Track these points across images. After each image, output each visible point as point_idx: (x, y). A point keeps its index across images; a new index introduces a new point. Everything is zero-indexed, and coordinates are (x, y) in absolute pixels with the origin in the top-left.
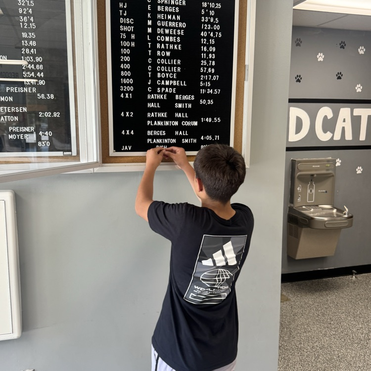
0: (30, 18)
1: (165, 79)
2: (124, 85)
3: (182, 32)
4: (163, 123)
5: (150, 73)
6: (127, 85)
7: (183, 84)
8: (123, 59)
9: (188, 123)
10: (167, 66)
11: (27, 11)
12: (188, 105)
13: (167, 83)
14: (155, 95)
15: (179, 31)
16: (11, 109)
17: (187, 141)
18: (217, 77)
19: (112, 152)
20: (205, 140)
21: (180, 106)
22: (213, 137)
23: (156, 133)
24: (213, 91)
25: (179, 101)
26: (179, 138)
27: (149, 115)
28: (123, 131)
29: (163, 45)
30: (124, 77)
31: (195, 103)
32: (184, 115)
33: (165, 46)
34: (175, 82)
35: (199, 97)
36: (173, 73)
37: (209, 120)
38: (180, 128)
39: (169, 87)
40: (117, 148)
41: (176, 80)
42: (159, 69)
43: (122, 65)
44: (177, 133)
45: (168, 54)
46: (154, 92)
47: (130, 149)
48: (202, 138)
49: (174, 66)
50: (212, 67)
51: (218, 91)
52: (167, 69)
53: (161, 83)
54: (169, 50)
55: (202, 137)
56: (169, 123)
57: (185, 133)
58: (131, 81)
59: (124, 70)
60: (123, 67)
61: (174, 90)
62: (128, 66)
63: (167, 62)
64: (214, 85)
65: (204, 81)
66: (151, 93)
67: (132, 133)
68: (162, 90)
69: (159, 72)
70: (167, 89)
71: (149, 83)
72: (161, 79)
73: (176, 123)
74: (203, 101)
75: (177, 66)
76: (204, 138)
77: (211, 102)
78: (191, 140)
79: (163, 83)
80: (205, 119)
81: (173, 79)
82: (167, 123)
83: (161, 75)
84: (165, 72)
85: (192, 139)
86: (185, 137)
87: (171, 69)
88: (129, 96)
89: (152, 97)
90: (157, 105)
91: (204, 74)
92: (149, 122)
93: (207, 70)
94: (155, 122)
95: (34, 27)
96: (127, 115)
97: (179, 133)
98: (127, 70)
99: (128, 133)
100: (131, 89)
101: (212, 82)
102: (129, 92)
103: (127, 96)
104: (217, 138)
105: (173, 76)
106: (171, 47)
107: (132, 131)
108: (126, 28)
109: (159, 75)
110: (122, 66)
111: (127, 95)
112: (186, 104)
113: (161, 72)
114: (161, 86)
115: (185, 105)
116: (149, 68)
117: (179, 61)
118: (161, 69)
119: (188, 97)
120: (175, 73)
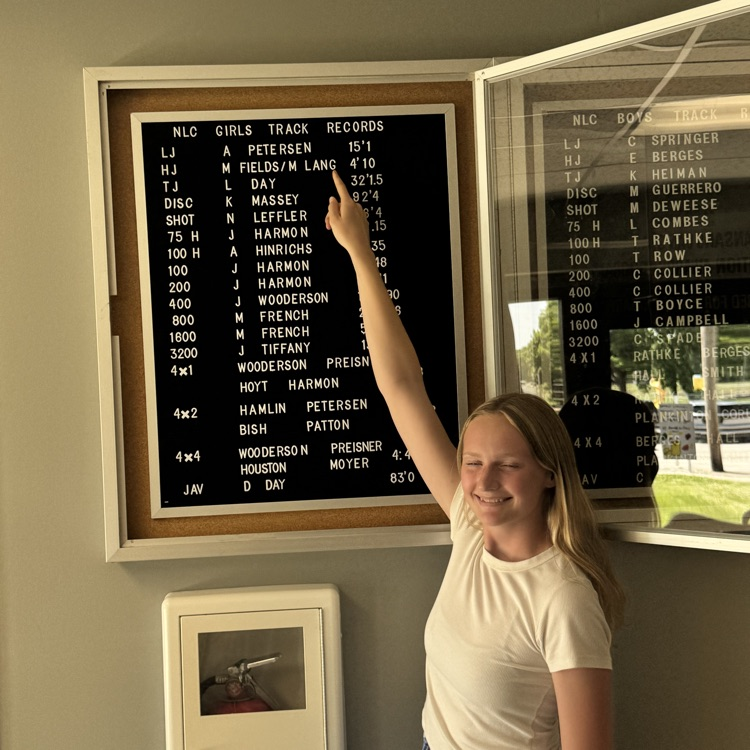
0: (375, 209)
1: (675, 313)
2: (576, 333)
3: (712, 204)
4: (674, 417)
5: (637, 303)
6: (583, 333)
7: (719, 320)
8: (575, 278)
10: (679, 283)
11: (370, 196)
12: (734, 370)
13: (680, 321)
14: (652, 351)
15: (704, 202)
16: (335, 404)
23: (657, 440)
27: (638, 398)
28: (577, 440)
29: (667, 236)
30: (577, 316)
33: (673, 239)
36: (695, 296)
39: (684, 330)
41: (702, 313)
42: (658, 291)
43: (573, 289)
44: (710, 438)
45: (680, 255)
47: (594, 482)
49: (694, 280)
52: (679, 290)
53: (665, 324)
54: (682, 246)
56: (689, 415)
58: (594, 324)
59: (577, 300)
60: (573, 295)
62: (585, 292)
63: (678, 273)
66: (641, 349)
67: (599, 442)
68: (669, 339)
69: (659, 298)
70: (680, 334)
71: (637, 326)
72: (665, 313)
75: (703, 280)
79: (670, 322)
81: (694, 312)
82: (683, 416)
83: (664, 305)
84: (673, 297)
87: (687, 289)
88: (589, 357)
89: (645, 356)
92: (638, 416)
94: (654, 414)
95: (383, 227)
96: (587, 401)
97: (715, 439)
98: (584, 300)
99: (589, 444)
100: (595, 341)
102: (590, 349)
103: (584, 359)
105: (694, 304)
106: (687, 239)
107: (599, 439)
108: (579, 210)
109: (659, 305)
110: (572, 293)
111: (584, 356)
112: (730, 368)
113: (664, 298)
114: (665, 331)
115: (726, 371)
116: (636, 291)
117: (708, 269)
118: (663, 290)
119: (735, 350)
120: (699, 296)
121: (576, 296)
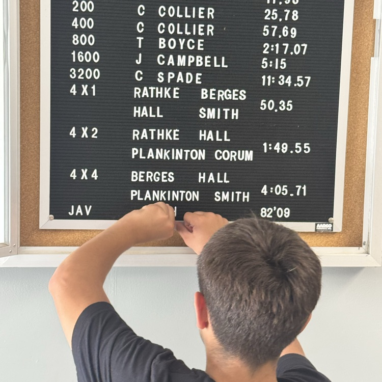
1: (177, 52)
2: (78, 65)
4: (170, 155)
5: (140, 39)
6: (85, 65)
7: (219, 62)
8: (79, 8)
9: (230, 155)
10: (183, 21)
12: (230, 113)
13: (181, 61)
14: (152, 88)
17: (226, 197)
18: (302, 48)
19: (46, 220)
20: (271, 195)
21: (211, 114)
22: (292, 189)
23: (151, 176)
24: (294, 80)
25: (209, 104)
26: (207, 190)
27: (135, 134)
28: (74, 171)
30: (79, 48)
31: (248, 108)
32: (221, 136)
34: (199, 59)
35: (257, 92)
36: (196, 37)
37: (282, 148)
38: (210, 165)
39: (184, 69)
40: (58, 211)
41: (203, 54)
42: (161, 29)
43: (76, 20)
44: (201, 177)
46: (150, 81)
47: (88, 213)
48: (264, 191)
49: (197, 21)
50: (290, 24)
51: (305, 81)
52: (182, 29)
53: (167, 62)
55: (265, 187)
56: (184, 153)
57: (222, 178)
58: (96, 57)
59: (79, 31)
60: (76, 26)
61: (198, 78)
62: (89, 23)
63: (182, 12)
64: (296, 66)
65: (271, 56)
66: (141, 85)
67: (95, 175)
68: (169, 78)
69: (162, 36)
70: (180, 74)
71: (139, 62)
72: (167, 52)
73: (201, 155)
74: (267, 103)
75: (206, 21)
76: (268, 190)
77: (286, 106)
78: (236, 195)
79: (171, 61)
80: (273, 146)
81: (195, 53)
82: (178, 154)
83: (167, 43)
84: (175, 36)
85: (238, 193)
86: (223, 188)
87: (190, 30)
88: (89, 90)
89: (145, 93)
90: (154, 112)
91: (271, 40)
92: (135, 152)
93: (279, 31)
94: (151, 150)
96: (85, 134)
97: (207, 178)
98: (87, 32)
99: (84, 175)
100: (96, 74)
101: (290, 59)
102: (90, 82)
103: (85, 91)
104: (302, 191)
105: (196, 44)
107: (95, 171)
109: (162, 43)
110: (75, 23)
111: (85, 88)
112: (226, 110)
113: (167, 36)
114: (166, 69)
115: (223, 113)
116: (140, 27)
117: (211, 11)
118: (166, 29)
119: (232, 93)
120: (201, 37)
121: (79, 26)
